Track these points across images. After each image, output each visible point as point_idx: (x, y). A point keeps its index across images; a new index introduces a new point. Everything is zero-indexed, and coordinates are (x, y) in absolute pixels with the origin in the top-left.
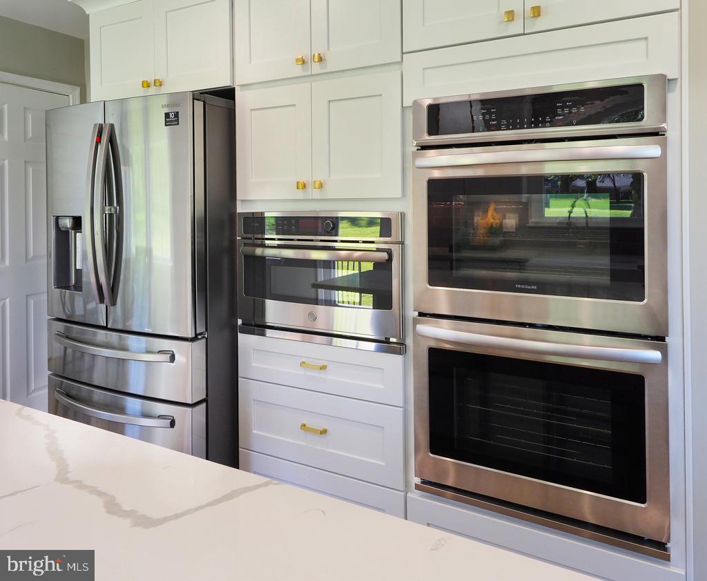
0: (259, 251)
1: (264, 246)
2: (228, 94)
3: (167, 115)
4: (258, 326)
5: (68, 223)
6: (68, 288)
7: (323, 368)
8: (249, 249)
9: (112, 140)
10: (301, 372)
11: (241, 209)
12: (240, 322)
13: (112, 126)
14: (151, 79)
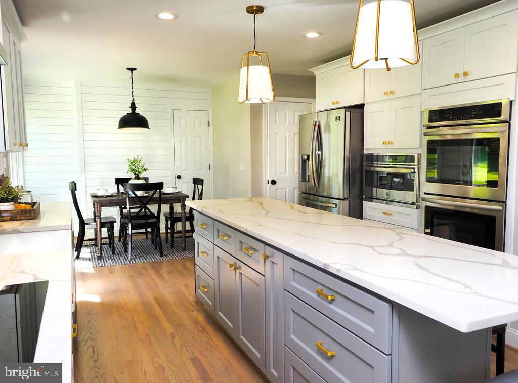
0: (372, 169)
1: (373, 167)
2: (361, 107)
3: (336, 118)
4: (371, 199)
5: (305, 157)
6: (306, 181)
7: (391, 214)
8: (368, 168)
9: (319, 127)
10: (384, 216)
11: (366, 152)
12: (364, 197)
13: (319, 122)
14: (335, 101)
